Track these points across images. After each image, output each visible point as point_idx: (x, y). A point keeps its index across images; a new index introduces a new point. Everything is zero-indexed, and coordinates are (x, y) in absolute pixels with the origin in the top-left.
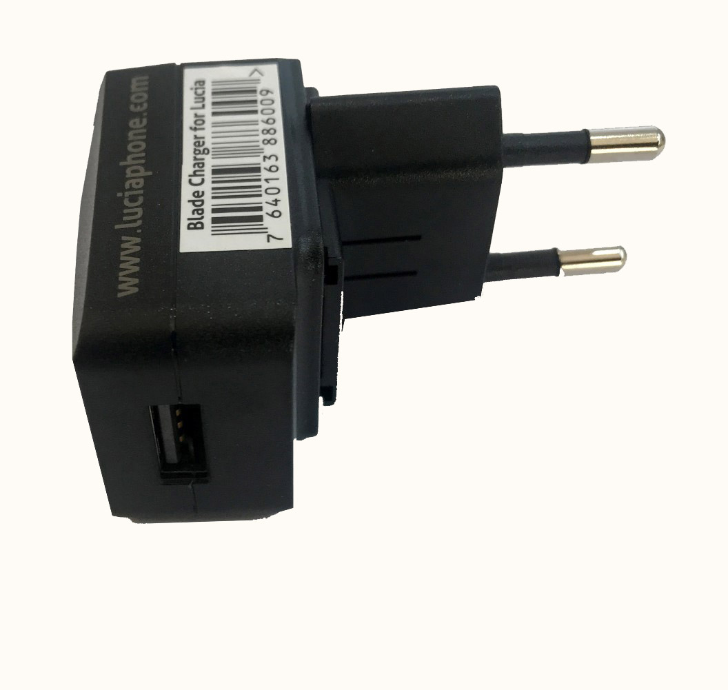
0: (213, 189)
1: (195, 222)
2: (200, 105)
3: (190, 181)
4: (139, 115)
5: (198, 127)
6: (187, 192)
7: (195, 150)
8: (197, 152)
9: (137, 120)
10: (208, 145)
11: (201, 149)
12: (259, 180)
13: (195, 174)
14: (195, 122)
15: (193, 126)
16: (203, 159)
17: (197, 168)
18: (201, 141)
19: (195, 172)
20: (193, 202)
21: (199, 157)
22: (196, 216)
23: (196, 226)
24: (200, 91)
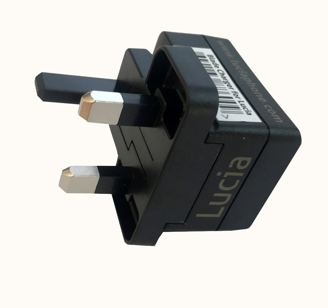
0: (212, 68)
1: (211, 58)
2: (241, 103)
3: (223, 72)
4: (265, 103)
5: (235, 93)
6: (221, 67)
7: (229, 83)
8: (228, 83)
9: (264, 101)
10: (226, 85)
11: (227, 84)
13: (223, 74)
14: (238, 96)
15: (237, 93)
16: (224, 79)
17: (224, 76)
18: (229, 87)
19: (223, 75)
20: (216, 64)
21: (226, 81)
22: (213, 60)
23: (210, 56)
24: (246, 110)
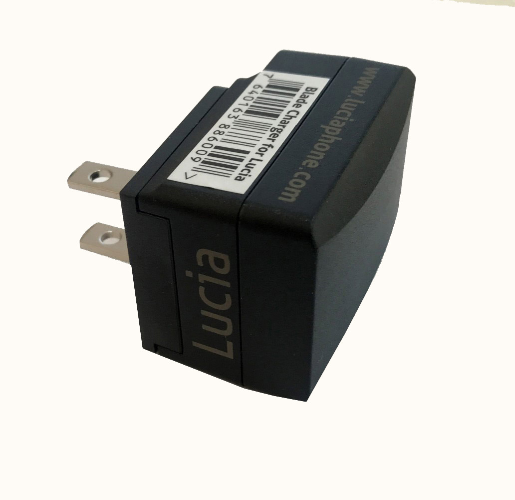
0: (285, 107)
2: (253, 162)
4: (306, 169)
5: (266, 147)
6: (304, 109)
8: (280, 131)
9: (310, 166)
10: (269, 133)
11: (275, 132)
12: (251, 106)
15: (269, 149)
16: (279, 125)
18: (271, 137)
19: (291, 119)
20: (304, 102)
21: (281, 127)
23: (312, 90)
24: (245, 172)
